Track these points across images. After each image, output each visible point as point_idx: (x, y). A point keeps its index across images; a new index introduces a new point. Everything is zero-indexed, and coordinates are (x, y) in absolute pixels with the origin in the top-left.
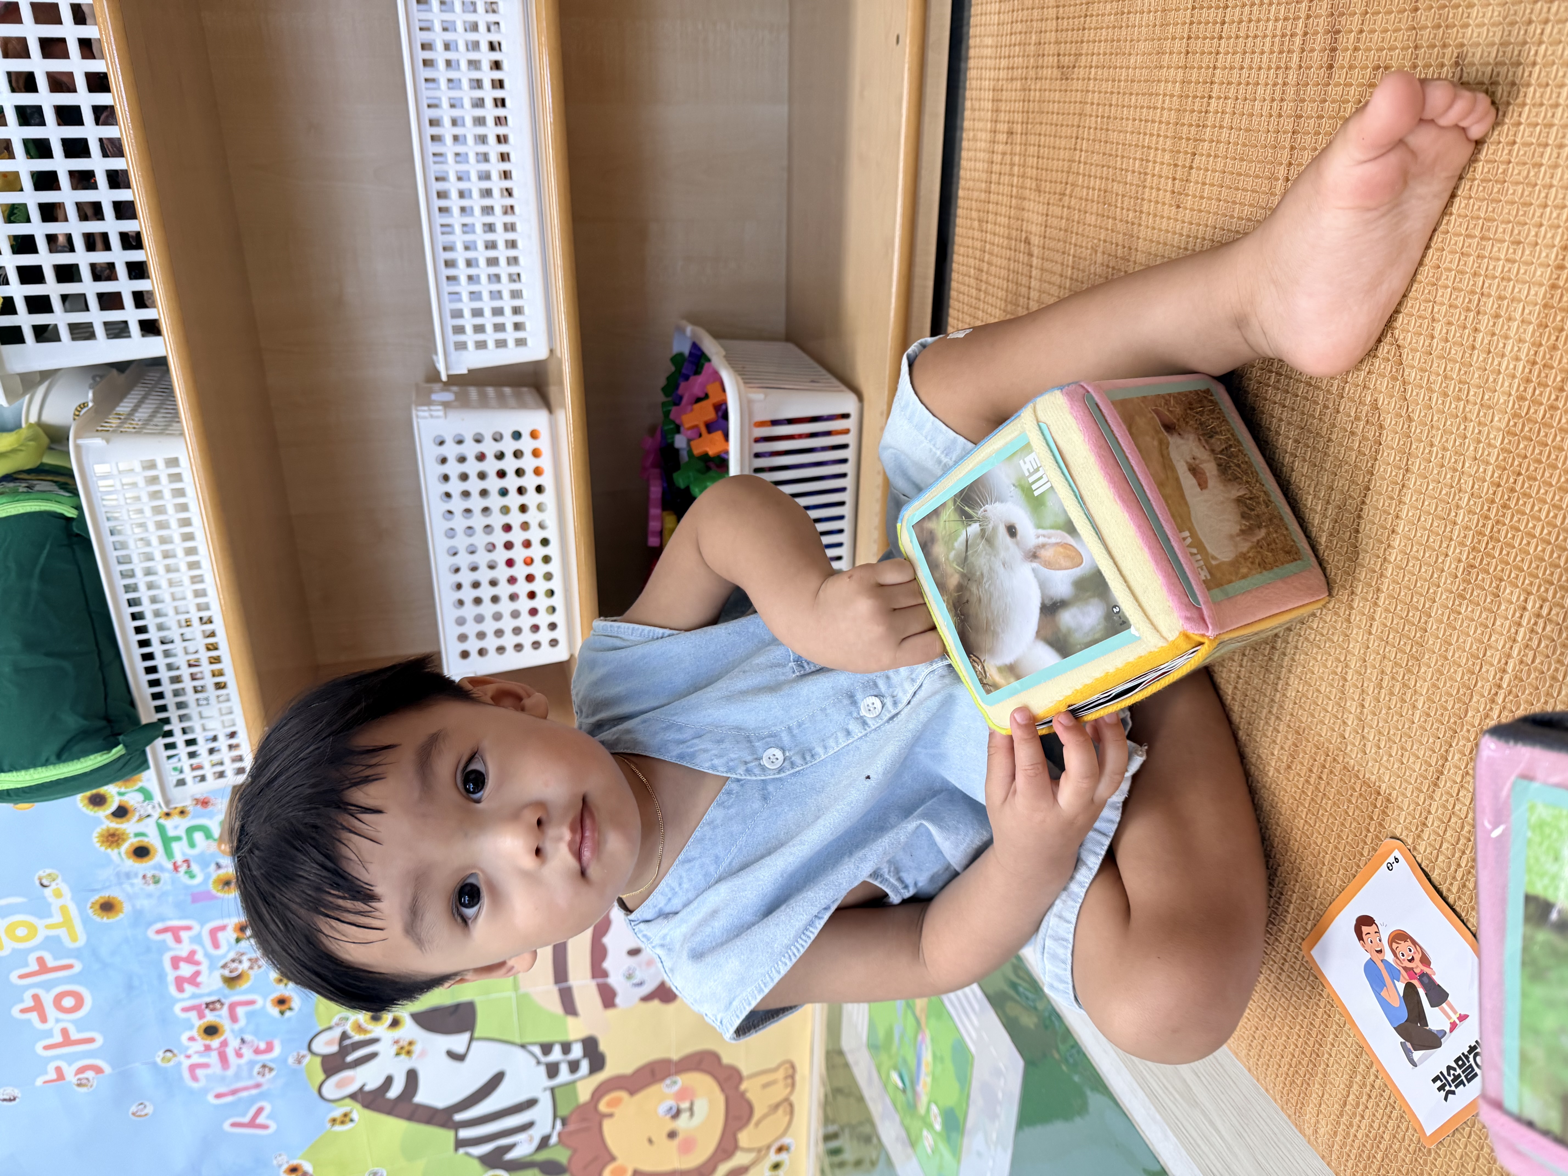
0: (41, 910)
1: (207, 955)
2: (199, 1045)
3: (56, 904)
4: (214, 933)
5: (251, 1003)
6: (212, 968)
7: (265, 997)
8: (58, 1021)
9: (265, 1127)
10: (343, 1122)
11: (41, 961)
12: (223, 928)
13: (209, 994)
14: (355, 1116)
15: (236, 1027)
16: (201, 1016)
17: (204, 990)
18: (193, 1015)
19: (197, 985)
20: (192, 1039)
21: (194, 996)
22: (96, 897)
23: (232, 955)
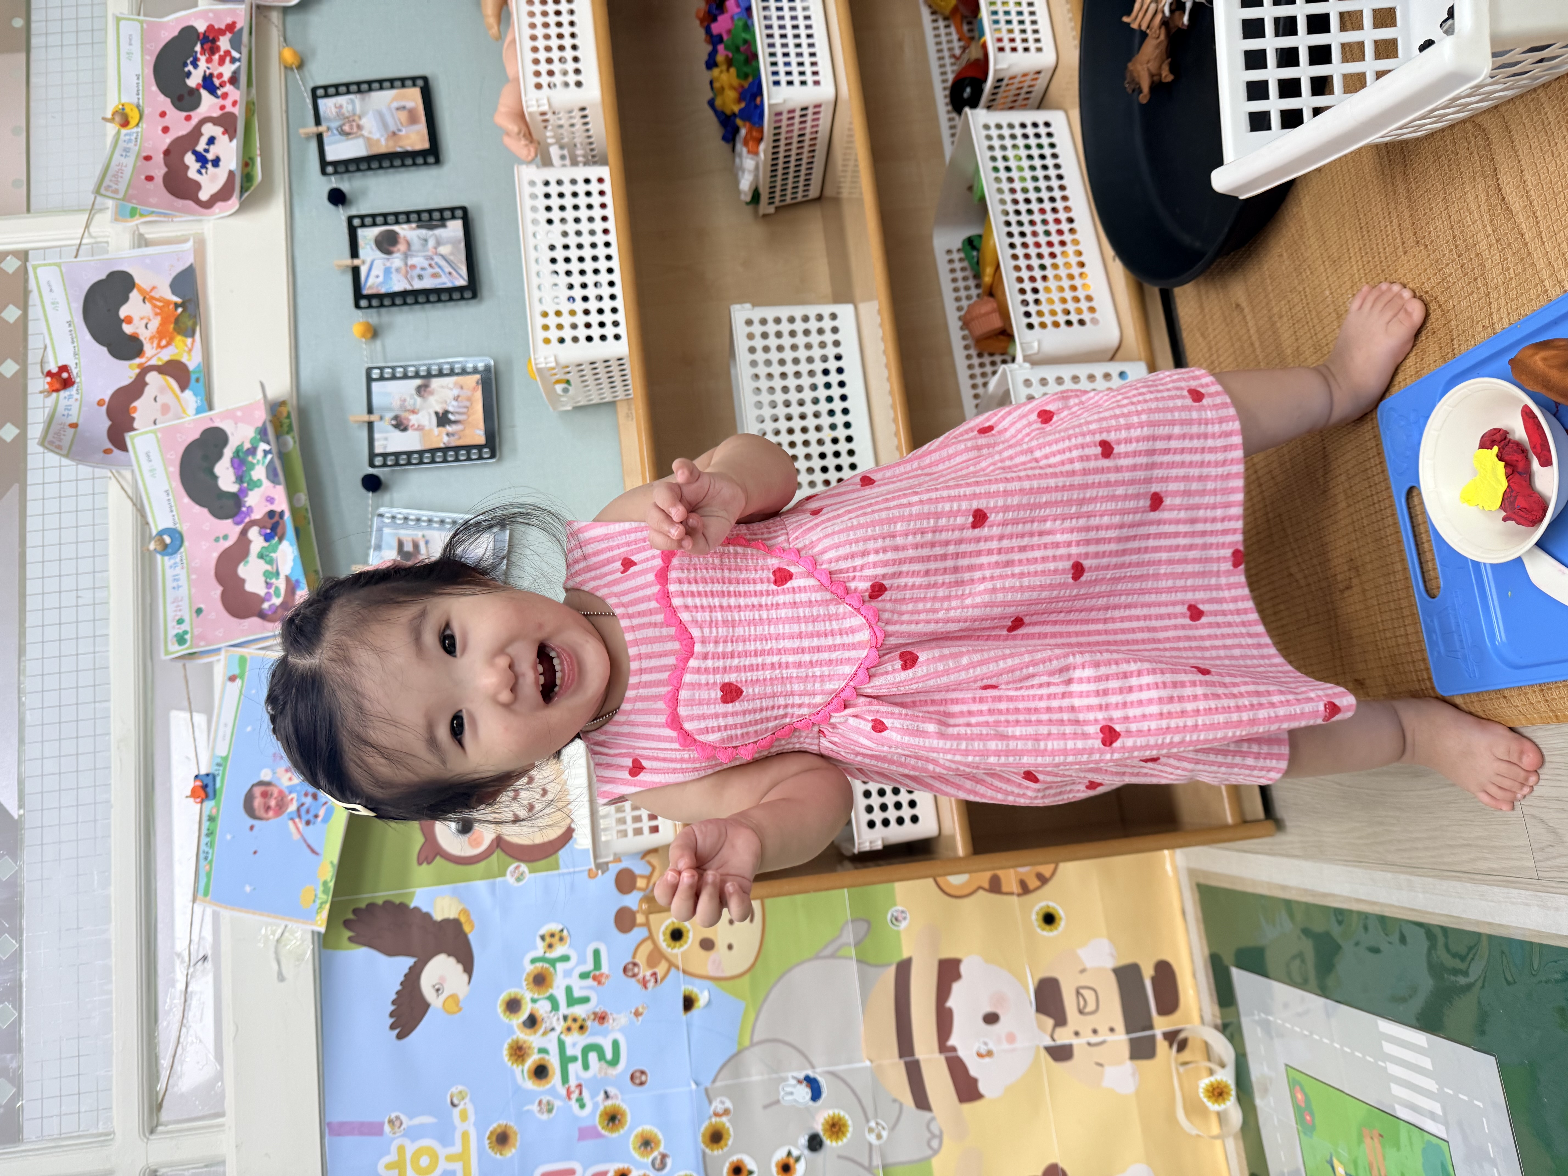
0: (446, 1134)
3: (459, 1129)
22: (495, 1125)
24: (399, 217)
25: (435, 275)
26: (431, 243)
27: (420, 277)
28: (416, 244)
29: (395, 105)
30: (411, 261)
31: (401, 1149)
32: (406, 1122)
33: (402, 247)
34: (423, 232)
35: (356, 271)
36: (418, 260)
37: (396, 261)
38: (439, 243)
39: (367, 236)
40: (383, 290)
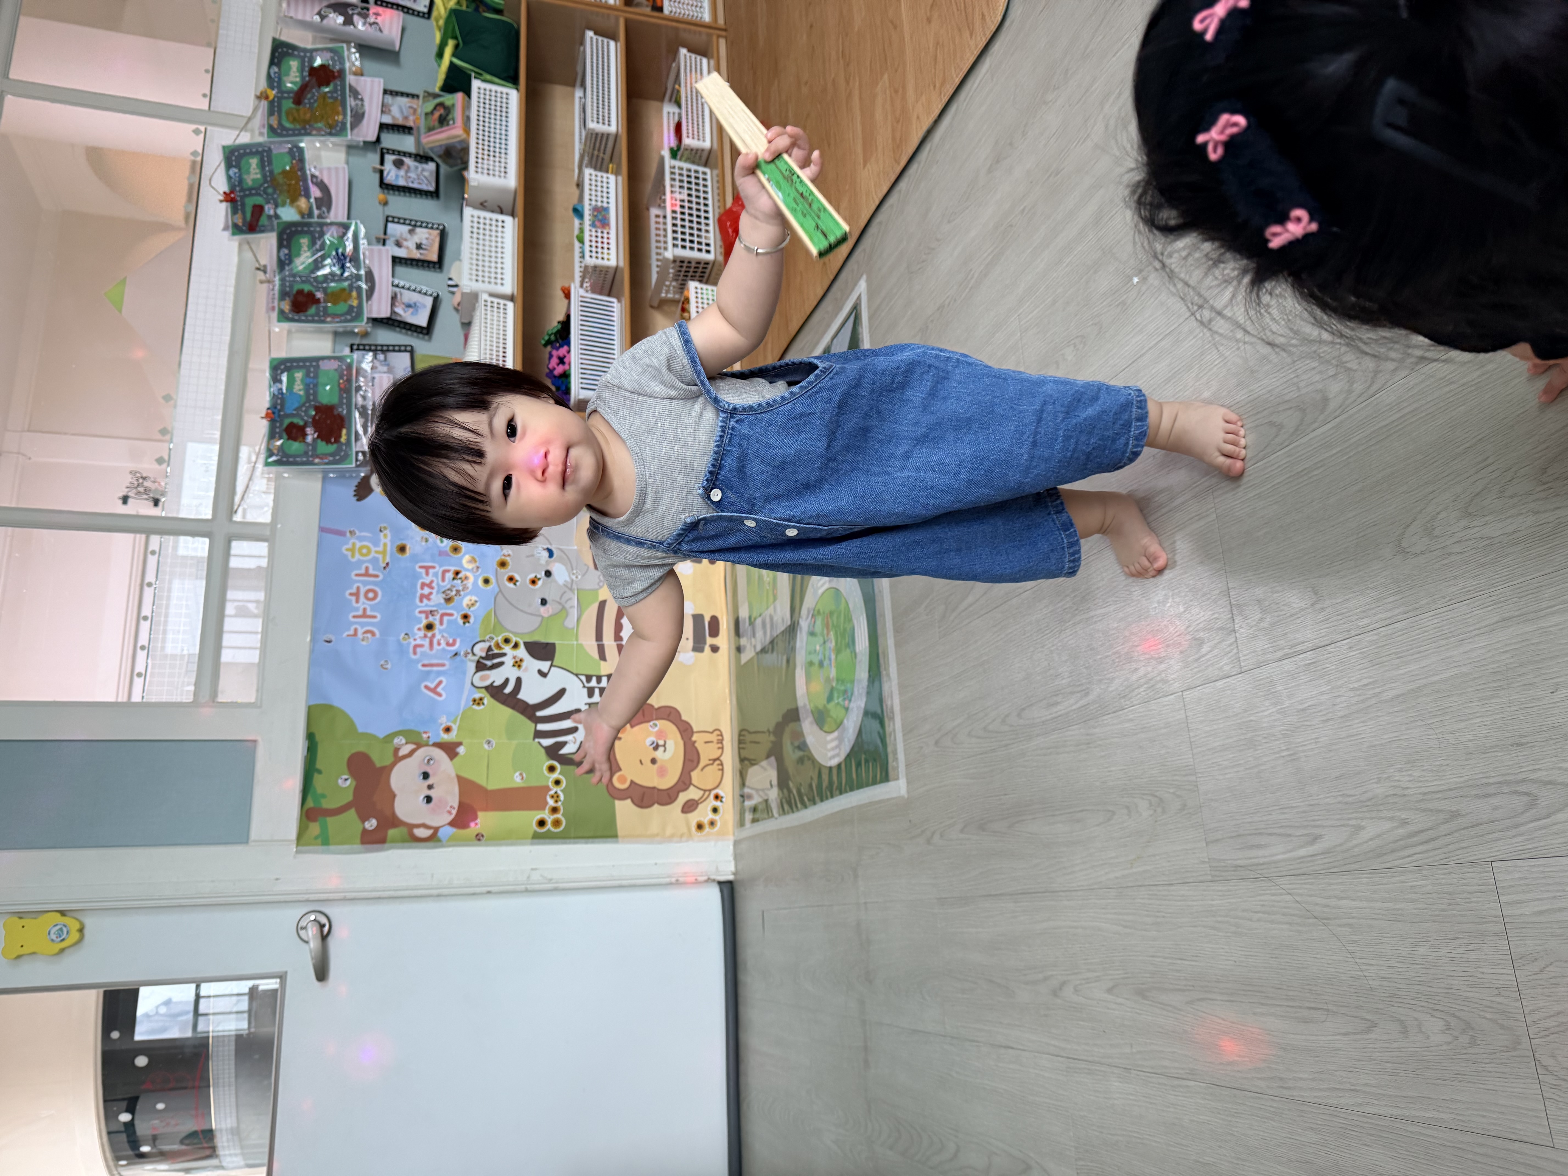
0: (376, 543)
1: (438, 584)
2: (421, 634)
3: (383, 540)
4: (445, 572)
5: (451, 615)
6: (438, 592)
7: (458, 613)
8: (364, 603)
9: (440, 695)
10: (478, 704)
11: (367, 568)
12: (448, 571)
13: (433, 606)
14: (485, 701)
15: (441, 628)
16: (427, 617)
17: (431, 603)
18: (423, 616)
19: (429, 599)
20: (419, 629)
21: (427, 606)
22: (399, 543)
23: (449, 586)
24: (405, 154)
25: (420, 183)
26: (420, 169)
27: (413, 182)
28: (412, 168)
29: (408, 105)
30: (409, 174)
31: (354, 544)
32: (358, 533)
33: (405, 167)
34: (417, 164)
35: (381, 172)
36: (412, 175)
37: (402, 173)
38: (423, 170)
39: (389, 158)
40: (394, 183)
